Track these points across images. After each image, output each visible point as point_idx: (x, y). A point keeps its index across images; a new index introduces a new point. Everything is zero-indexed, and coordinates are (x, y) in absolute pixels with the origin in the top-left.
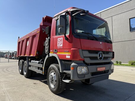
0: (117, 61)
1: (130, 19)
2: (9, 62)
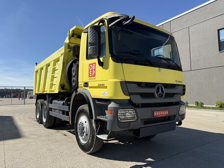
0: (196, 102)
1: (219, 31)
2: (24, 104)
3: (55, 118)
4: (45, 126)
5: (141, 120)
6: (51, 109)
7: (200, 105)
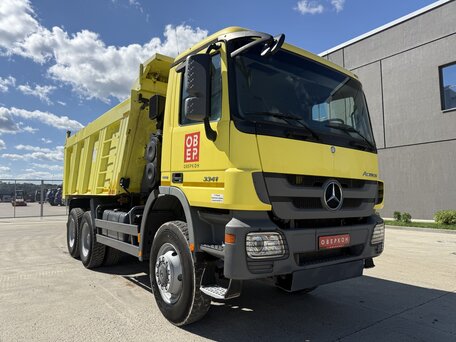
0: (396, 213)
1: (440, 68)
2: (42, 216)
3: (107, 247)
4: (85, 265)
5: (295, 254)
6: (100, 229)
7: (403, 220)
